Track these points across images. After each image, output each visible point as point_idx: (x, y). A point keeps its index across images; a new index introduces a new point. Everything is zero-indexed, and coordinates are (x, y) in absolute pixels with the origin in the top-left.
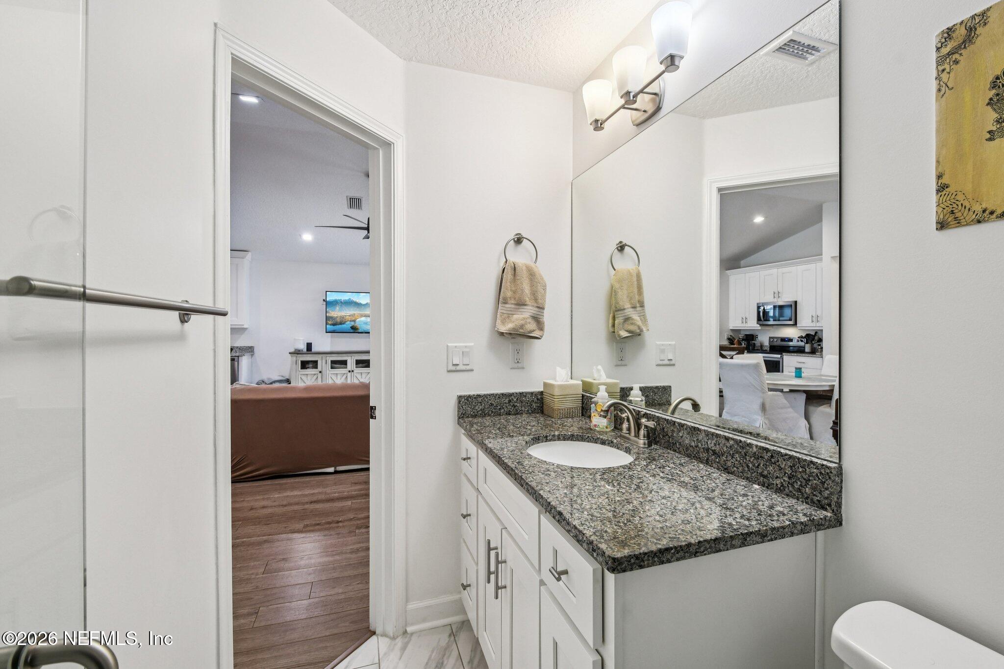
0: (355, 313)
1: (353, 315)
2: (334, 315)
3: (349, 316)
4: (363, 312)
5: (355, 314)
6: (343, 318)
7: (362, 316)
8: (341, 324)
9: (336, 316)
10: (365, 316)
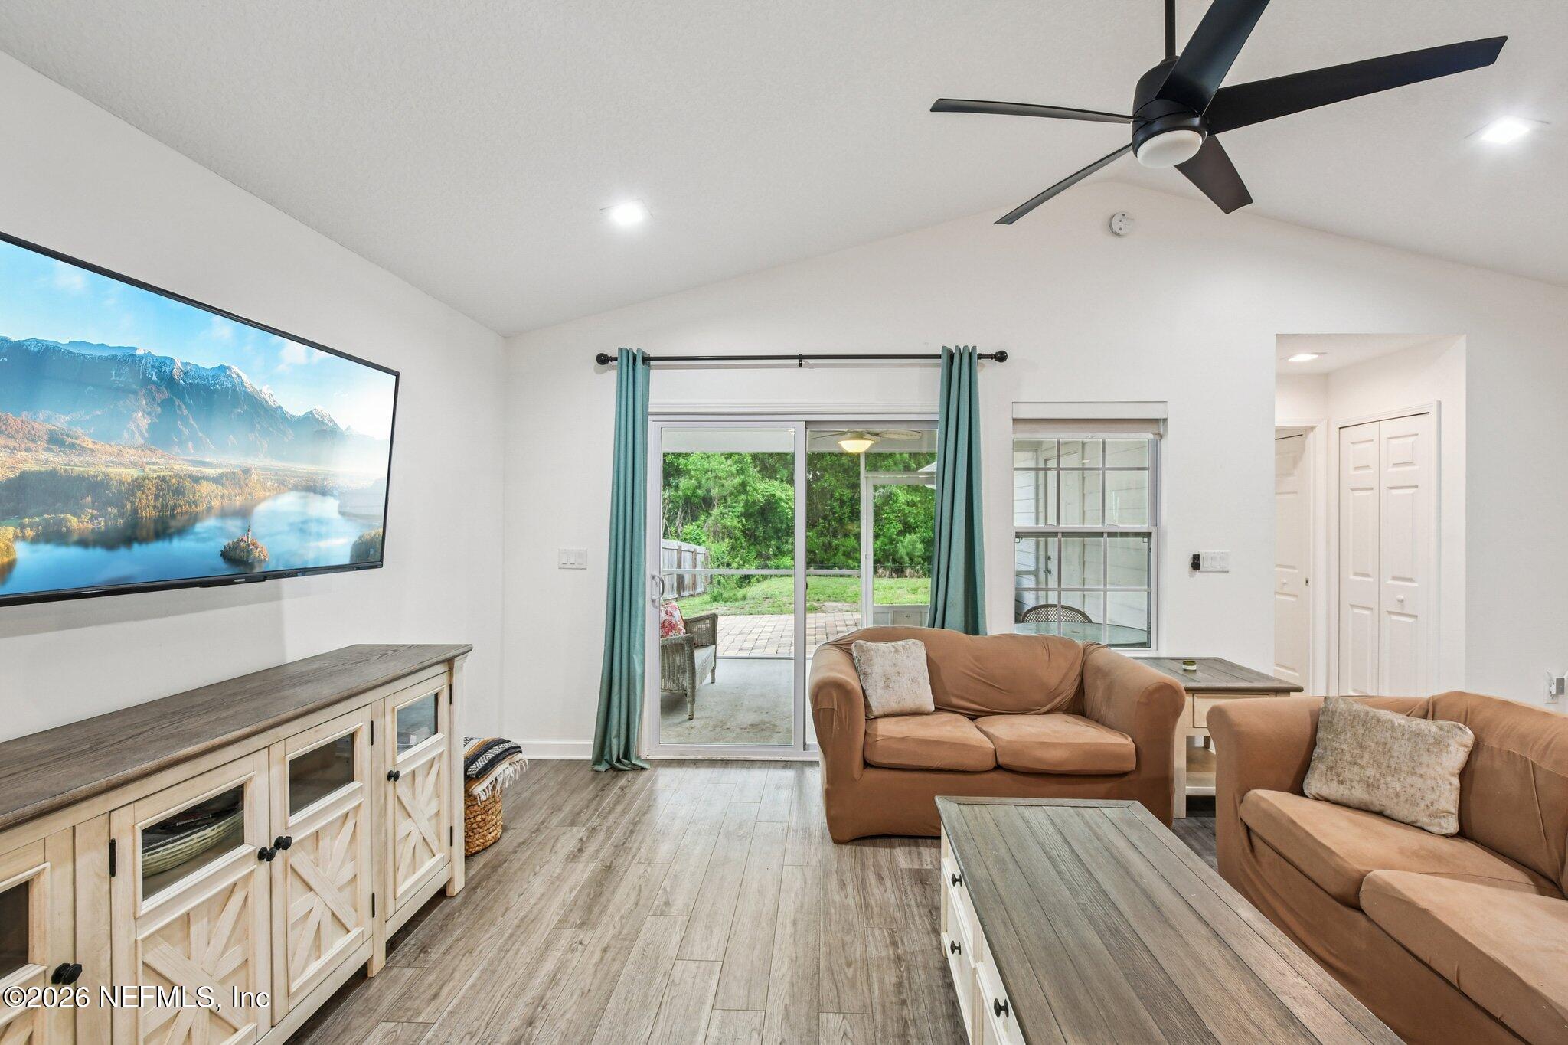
0: (250, 462)
1: (239, 479)
2: (113, 470)
3: (217, 480)
4: (288, 466)
5: (247, 472)
6: (179, 491)
7: (283, 484)
8: (163, 530)
9: (129, 473)
10: (295, 488)
